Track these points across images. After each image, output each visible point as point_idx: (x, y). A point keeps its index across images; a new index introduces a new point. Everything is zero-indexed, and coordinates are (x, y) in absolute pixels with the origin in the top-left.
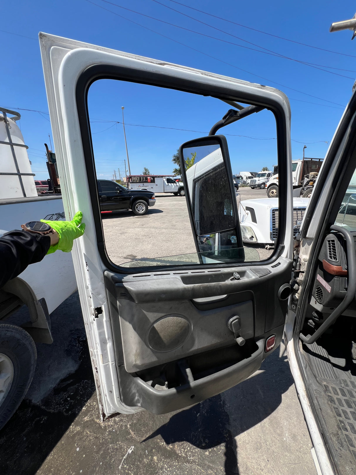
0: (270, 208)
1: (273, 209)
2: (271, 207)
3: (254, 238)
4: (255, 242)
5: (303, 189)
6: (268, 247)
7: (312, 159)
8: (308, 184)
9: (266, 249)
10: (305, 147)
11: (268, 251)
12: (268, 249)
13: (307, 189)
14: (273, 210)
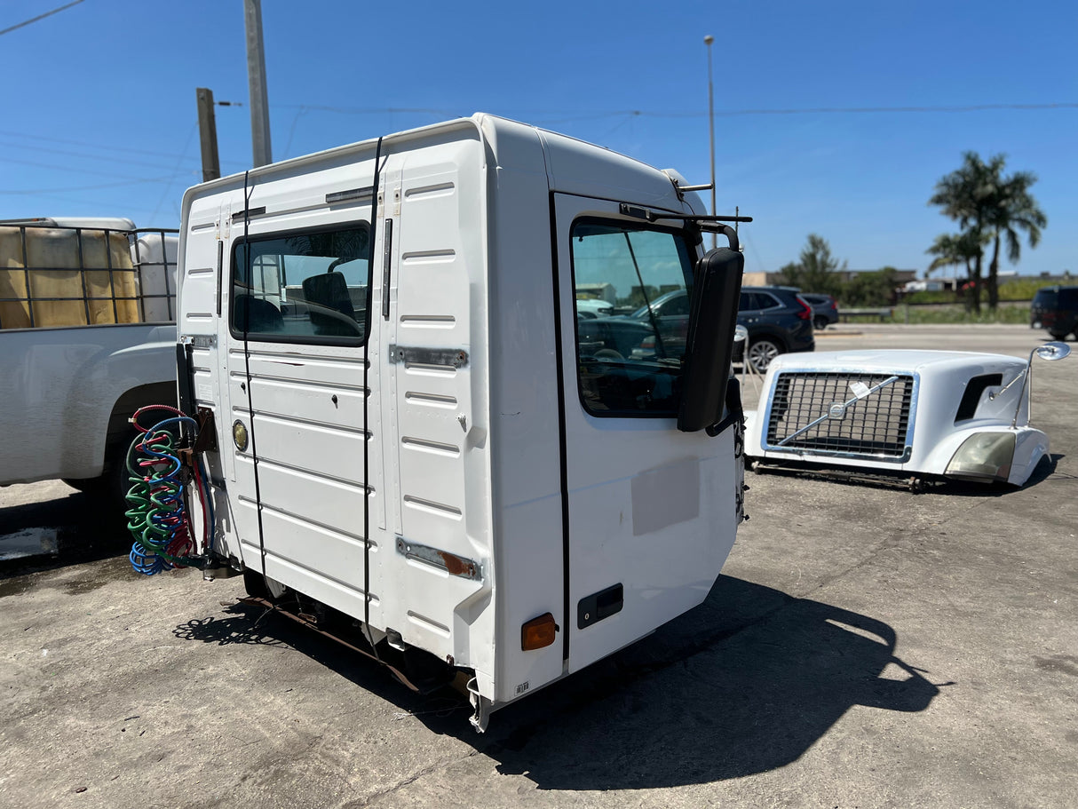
1: (781, 372)
14: (783, 375)
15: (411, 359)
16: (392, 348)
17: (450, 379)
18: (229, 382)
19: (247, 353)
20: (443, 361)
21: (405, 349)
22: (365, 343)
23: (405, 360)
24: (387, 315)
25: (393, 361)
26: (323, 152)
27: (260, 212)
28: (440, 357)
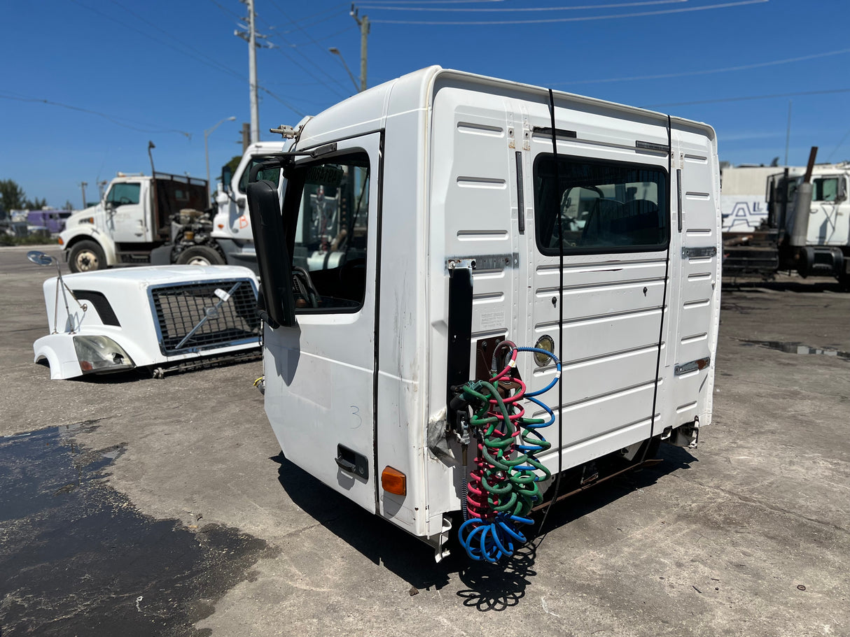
0: (146, 288)
1: (152, 288)
2: (148, 285)
3: (123, 357)
4: (129, 365)
5: (174, 249)
6: (161, 371)
7: (172, 176)
8: (183, 237)
9: (157, 377)
10: (151, 146)
11: (162, 380)
12: (160, 376)
13: (183, 249)
14: (154, 290)
15: (692, 255)
16: (684, 249)
17: (709, 263)
18: (534, 300)
19: (561, 267)
20: (707, 254)
21: (689, 249)
22: (668, 248)
23: (689, 256)
24: (680, 230)
25: (684, 257)
26: (631, 107)
27: (571, 135)
28: (705, 252)
